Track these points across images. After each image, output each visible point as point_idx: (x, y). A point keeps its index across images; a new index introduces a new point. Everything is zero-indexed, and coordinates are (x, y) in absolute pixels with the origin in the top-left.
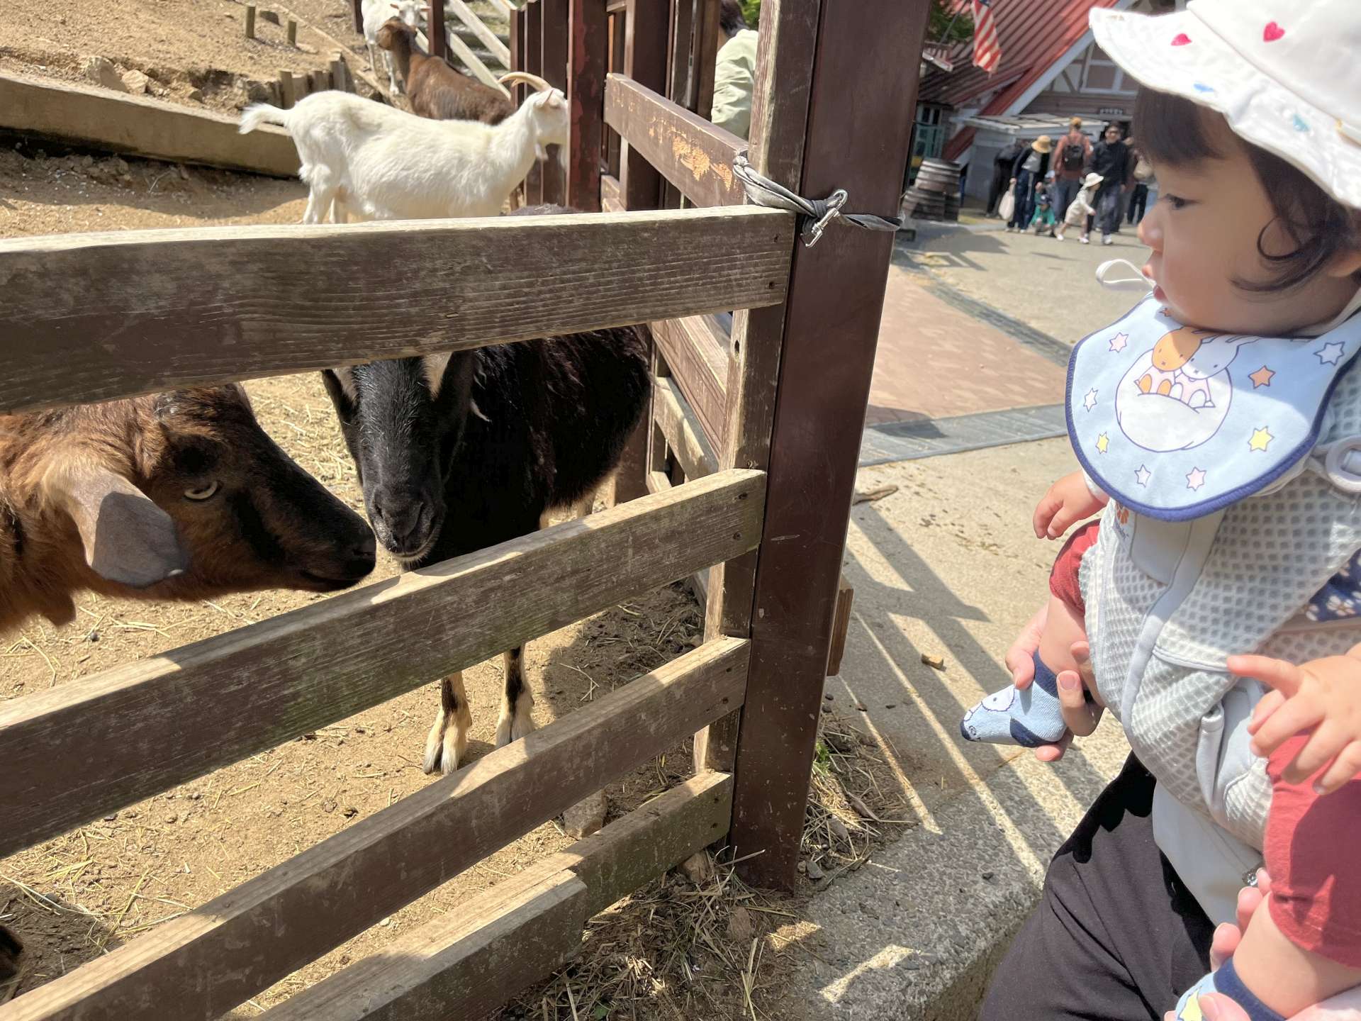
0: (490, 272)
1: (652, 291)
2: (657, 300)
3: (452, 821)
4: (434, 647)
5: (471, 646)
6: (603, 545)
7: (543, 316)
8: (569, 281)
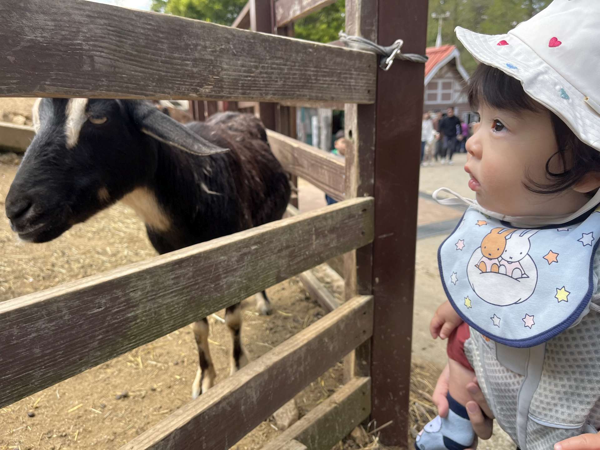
0: (235, 55)
1: (315, 83)
2: (318, 90)
3: (230, 406)
4: (216, 289)
5: (236, 290)
6: (300, 232)
7: (263, 87)
8: (275, 69)
